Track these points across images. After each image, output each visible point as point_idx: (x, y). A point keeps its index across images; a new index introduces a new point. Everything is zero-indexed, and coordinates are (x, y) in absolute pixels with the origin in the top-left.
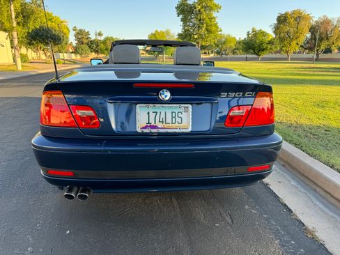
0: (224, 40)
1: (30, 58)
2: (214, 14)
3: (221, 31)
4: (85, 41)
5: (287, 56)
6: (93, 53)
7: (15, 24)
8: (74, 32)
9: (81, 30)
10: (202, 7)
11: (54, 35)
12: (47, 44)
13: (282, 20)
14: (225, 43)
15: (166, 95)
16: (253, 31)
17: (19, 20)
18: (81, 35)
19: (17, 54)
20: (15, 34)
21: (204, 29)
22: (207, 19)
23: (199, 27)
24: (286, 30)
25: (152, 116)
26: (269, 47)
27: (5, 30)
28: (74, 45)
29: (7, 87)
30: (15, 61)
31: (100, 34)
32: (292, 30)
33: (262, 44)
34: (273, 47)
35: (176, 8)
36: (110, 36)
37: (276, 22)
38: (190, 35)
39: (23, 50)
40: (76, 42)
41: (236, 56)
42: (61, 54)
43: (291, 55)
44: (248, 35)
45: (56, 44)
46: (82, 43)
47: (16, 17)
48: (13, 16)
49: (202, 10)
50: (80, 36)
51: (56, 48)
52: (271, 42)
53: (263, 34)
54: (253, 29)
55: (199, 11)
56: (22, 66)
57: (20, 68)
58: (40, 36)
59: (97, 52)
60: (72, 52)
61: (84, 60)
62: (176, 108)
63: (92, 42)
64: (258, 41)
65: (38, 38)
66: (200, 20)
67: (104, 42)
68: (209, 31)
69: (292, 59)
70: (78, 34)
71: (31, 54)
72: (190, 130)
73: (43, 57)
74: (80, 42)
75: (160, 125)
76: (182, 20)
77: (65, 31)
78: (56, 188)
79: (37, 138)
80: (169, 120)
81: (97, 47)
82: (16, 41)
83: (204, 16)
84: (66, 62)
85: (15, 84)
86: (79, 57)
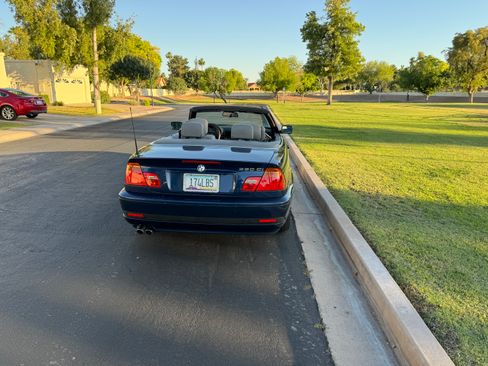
0: (375, 70)
1: (111, 95)
2: (355, 38)
3: (363, 60)
4: (181, 72)
5: (467, 95)
6: (191, 89)
7: (96, 58)
8: (168, 60)
9: (176, 57)
10: (336, 30)
11: (142, 67)
12: (132, 79)
13: (461, 42)
14: (376, 74)
15: (202, 168)
16: (419, 58)
17: (102, 53)
18: (176, 63)
19: (97, 94)
20: (96, 69)
21: (338, 59)
22: (343, 45)
23: (332, 56)
24: (465, 58)
25: (194, 181)
26: (442, 81)
27: (85, 65)
28: (167, 76)
29: (88, 138)
30: (93, 101)
31: (201, 63)
32: (476, 57)
33: (431, 77)
34: (449, 80)
35: (301, 30)
36: (213, 66)
37: (452, 46)
38: (319, 67)
39: (103, 86)
40: (170, 73)
41: (394, 93)
42: (149, 90)
43: (474, 93)
44: (411, 63)
45: (143, 79)
46: (177, 75)
47: (99, 48)
48: (96, 48)
49: (337, 33)
50: (175, 65)
51: (143, 83)
52: (445, 74)
53: (434, 61)
54: (420, 54)
55: (333, 34)
56: (102, 109)
57: (100, 111)
58: (125, 69)
59: (196, 87)
60: (164, 88)
61: (178, 98)
62: (209, 177)
63: (190, 74)
64: (424, 73)
65: (122, 70)
66: (334, 46)
67: (206, 74)
68: (346, 62)
69: (476, 100)
70: (173, 62)
71: (112, 90)
72: (218, 191)
73: (127, 94)
74: (175, 73)
75: (198, 187)
76: (309, 47)
77: (156, 60)
78: (131, 226)
79: (122, 192)
80: (204, 184)
81: (195, 81)
82: (97, 78)
83: (339, 41)
84: (155, 101)
85: (95, 134)
86: (172, 93)
